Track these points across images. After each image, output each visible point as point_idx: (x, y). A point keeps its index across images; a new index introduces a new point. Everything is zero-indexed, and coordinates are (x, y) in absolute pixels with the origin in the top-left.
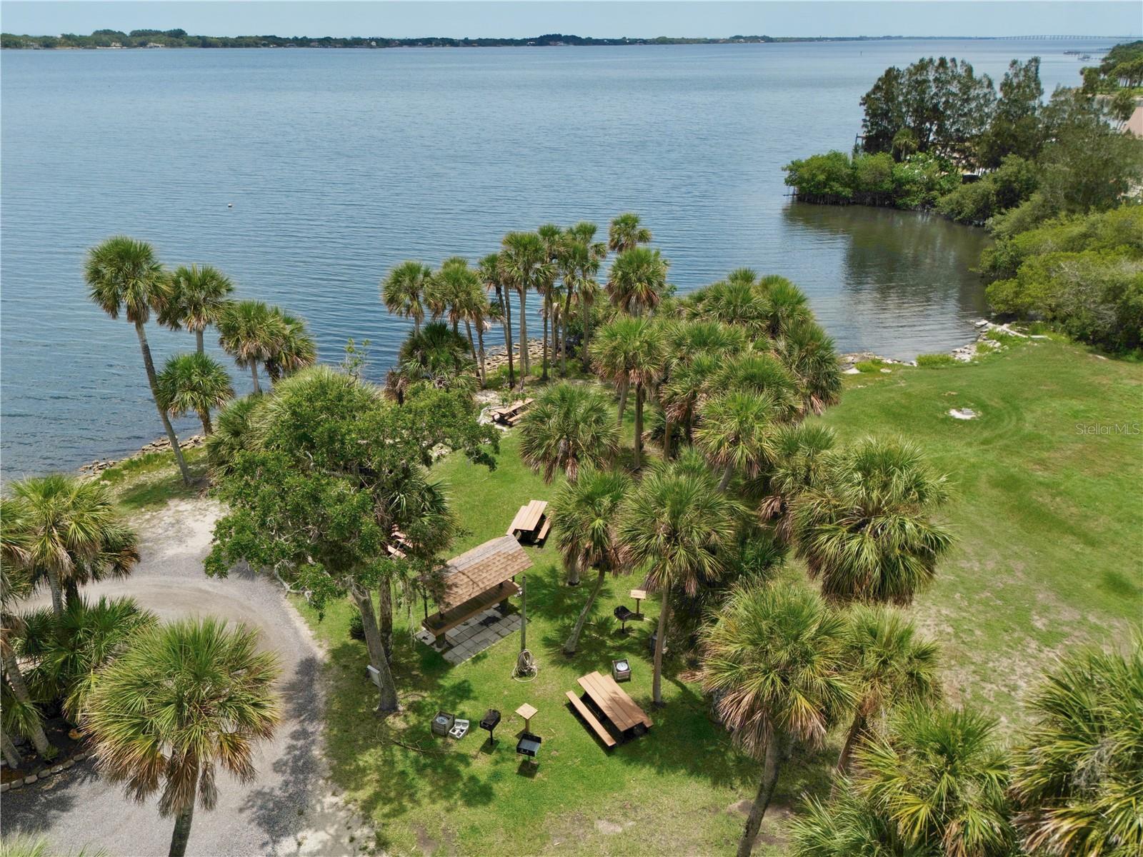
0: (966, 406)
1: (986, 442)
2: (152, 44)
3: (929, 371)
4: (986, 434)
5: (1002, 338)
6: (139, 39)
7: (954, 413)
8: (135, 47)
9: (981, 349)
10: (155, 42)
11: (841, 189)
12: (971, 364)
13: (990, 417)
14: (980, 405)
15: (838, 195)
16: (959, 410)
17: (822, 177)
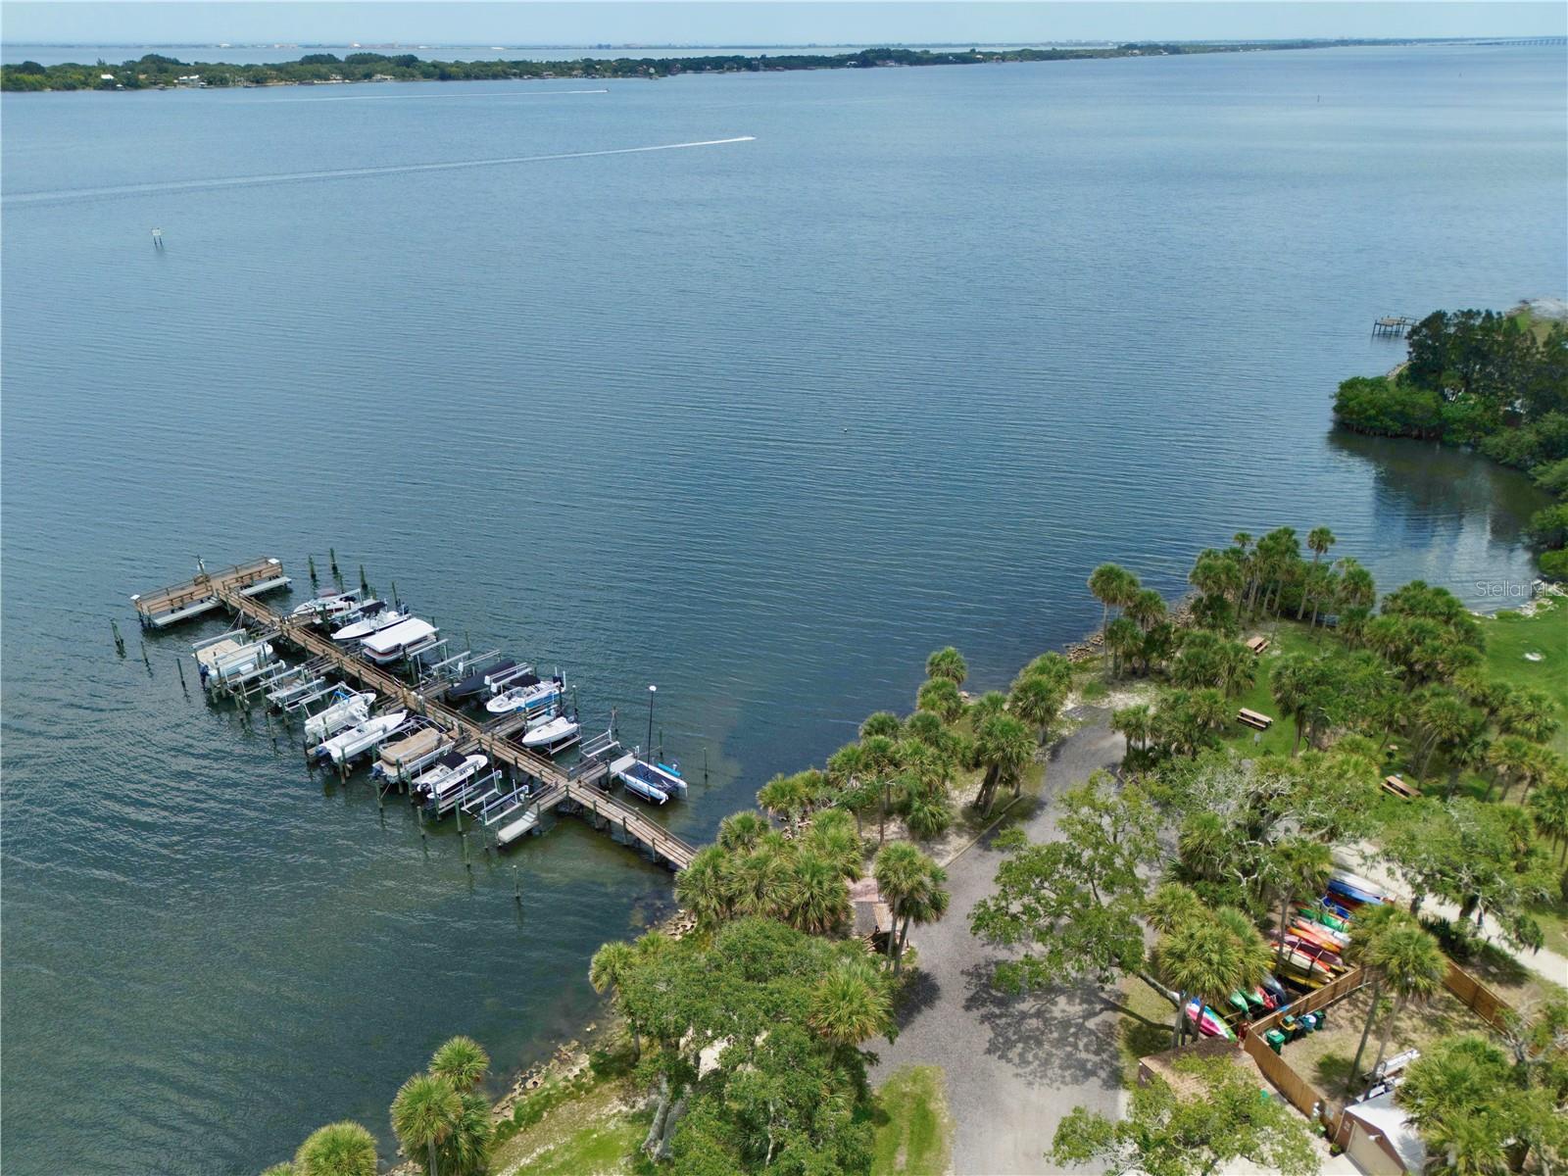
0: (1535, 651)
1: (1550, 676)
2: (379, 76)
3: (1506, 624)
4: (1549, 671)
5: (1553, 598)
6: (362, 69)
7: (1528, 656)
8: (359, 79)
9: (1540, 606)
10: (382, 73)
11: (1391, 423)
12: (1532, 620)
13: (1550, 660)
14: (1544, 652)
15: (1386, 429)
16: (1531, 653)
17: (1372, 412)
